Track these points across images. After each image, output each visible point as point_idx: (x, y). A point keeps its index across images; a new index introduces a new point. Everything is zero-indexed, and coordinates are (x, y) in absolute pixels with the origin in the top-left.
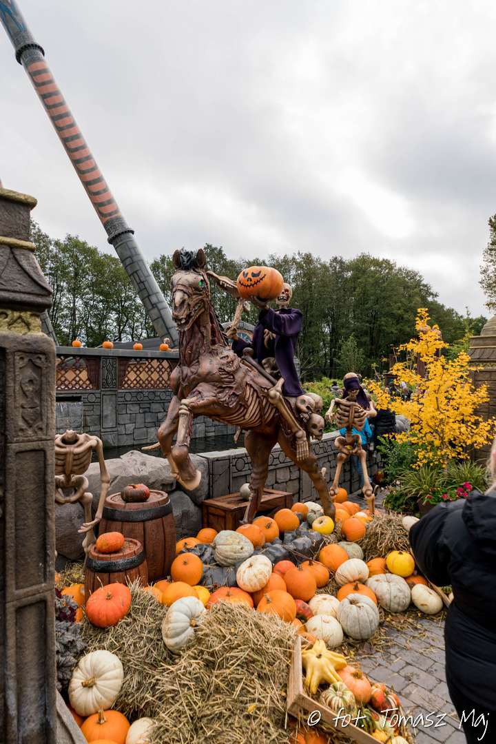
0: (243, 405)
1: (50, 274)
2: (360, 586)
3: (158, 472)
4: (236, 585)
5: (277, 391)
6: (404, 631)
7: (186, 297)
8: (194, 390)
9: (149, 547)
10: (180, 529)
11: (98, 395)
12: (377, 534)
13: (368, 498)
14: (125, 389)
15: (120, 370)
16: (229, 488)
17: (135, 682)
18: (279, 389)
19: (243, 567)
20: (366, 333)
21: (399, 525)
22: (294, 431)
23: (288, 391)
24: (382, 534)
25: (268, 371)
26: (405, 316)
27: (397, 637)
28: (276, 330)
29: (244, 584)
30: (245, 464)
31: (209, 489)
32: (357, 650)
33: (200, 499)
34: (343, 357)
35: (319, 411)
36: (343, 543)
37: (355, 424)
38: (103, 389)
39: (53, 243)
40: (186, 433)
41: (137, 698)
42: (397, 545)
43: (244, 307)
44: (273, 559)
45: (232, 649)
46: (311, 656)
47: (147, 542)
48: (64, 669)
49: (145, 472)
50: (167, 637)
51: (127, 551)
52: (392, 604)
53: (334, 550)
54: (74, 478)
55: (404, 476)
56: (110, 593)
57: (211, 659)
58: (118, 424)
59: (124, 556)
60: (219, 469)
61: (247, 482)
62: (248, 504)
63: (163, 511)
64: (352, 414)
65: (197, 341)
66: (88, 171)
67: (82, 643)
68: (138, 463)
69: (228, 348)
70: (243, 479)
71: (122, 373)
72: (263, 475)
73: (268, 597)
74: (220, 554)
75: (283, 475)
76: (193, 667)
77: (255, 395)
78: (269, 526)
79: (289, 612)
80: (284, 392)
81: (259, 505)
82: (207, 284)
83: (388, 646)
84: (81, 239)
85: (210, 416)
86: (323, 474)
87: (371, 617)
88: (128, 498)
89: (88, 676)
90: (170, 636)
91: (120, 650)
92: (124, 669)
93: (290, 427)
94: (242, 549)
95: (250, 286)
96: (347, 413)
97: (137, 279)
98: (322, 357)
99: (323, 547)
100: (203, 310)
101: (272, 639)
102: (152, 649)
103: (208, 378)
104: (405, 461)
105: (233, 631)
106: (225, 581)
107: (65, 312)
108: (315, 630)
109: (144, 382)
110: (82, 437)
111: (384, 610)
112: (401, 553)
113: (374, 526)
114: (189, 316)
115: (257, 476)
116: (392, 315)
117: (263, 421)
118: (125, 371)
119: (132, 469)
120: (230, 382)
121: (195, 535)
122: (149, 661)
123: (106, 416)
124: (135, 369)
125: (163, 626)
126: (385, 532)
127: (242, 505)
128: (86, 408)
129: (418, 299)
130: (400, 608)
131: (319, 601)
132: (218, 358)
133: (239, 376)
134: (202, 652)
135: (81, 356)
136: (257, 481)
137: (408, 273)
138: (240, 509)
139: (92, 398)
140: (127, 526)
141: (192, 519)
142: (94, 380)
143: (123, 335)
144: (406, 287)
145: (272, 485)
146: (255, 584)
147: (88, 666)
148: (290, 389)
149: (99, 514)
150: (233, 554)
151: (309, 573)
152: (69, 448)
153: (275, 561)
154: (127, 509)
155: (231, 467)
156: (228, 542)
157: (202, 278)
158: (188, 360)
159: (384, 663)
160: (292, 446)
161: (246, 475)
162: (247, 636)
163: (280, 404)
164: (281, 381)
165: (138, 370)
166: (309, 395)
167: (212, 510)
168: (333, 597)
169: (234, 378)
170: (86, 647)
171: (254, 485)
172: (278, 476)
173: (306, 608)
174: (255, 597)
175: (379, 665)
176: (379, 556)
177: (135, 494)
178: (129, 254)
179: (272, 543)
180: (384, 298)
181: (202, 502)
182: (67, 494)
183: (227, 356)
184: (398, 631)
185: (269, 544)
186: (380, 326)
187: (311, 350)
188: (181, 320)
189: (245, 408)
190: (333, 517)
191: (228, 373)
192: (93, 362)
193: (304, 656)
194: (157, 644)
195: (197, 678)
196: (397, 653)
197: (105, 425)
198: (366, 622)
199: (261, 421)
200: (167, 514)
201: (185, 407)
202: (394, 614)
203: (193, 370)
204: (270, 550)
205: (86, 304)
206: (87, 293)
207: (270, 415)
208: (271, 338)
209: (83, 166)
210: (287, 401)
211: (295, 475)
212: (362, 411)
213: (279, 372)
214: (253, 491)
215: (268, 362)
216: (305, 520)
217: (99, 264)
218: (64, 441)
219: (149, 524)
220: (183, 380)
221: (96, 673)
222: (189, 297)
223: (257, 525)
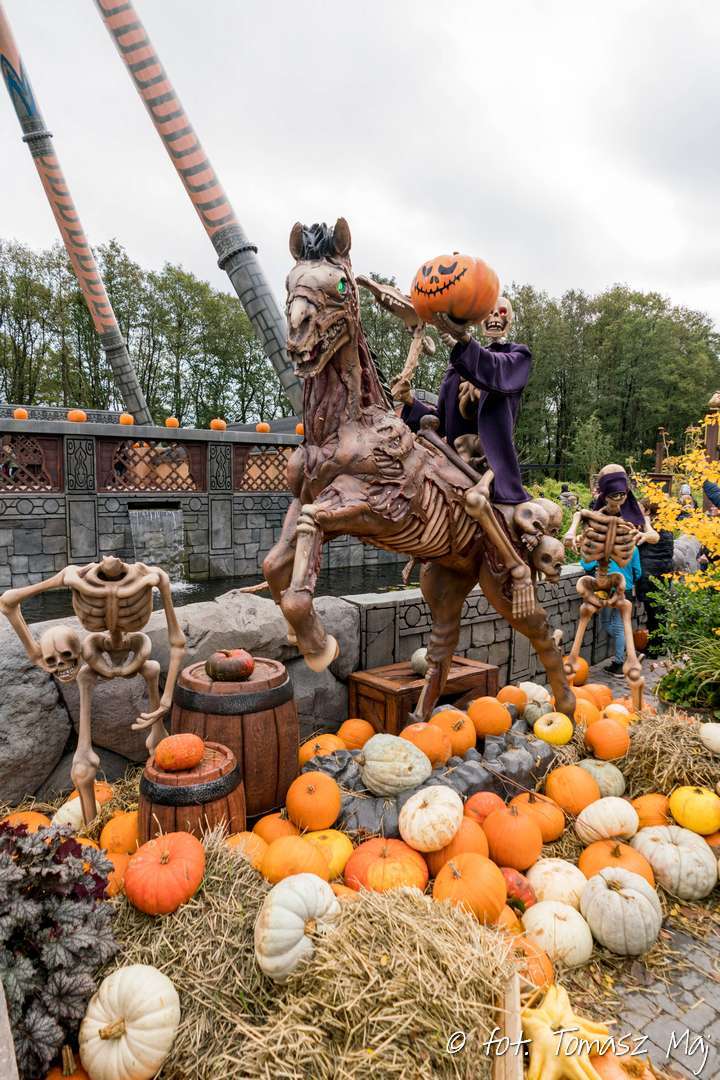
0: (418, 517)
1: (143, 324)
2: (624, 848)
3: (276, 627)
4: (396, 835)
5: (482, 493)
6: (705, 939)
7: (313, 310)
8: (327, 489)
9: (251, 757)
10: (312, 718)
11: (205, 501)
12: (653, 753)
13: (632, 683)
14: (245, 491)
15: (236, 464)
16: (393, 653)
17: (198, 1035)
18: (486, 489)
19: (411, 805)
20: (615, 411)
21: (694, 739)
22: (509, 566)
23: (501, 492)
24: (663, 753)
25: (464, 459)
26: (680, 385)
27: (693, 951)
28: (483, 381)
29: (412, 839)
30: (421, 615)
31: (361, 655)
32: (618, 975)
33: (346, 670)
34: (578, 448)
35: (554, 530)
36: (588, 763)
37: (616, 555)
38: (212, 492)
39: (145, 276)
40: (308, 567)
41: (200, 1066)
42: (690, 775)
43: (423, 344)
44: (464, 787)
45: (381, 1004)
46: (540, 1022)
47: (247, 749)
48: (70, 999)
49: (254, 625)
50: (261, 951)
51: (209, 769)
52: (682, 886)
53: (573, 777)
54: (127, 637)
55: (697, 647)
56: (167, 853)
57: (339, 1024)
58: (234, 543)
59: (201, 779)
60: (377, 622)
61: (423, 646)
62: (423, 683)
63: (277, 697)
64: (611, 537)
65: (334, 398)
66: (186, 153)
67: (112, 944)
68: (244, 610)
69: (392, 412)
70: (418, 641)
71: (240, 467)
72: (451, 640)
73: (455, 867)
74: (372, 776)
75: (482, 635)
76: (300, 1042)
77: (441, 499)
78: (459, 727)
79: (492, 898)
80: (494, 497)
81: (443, 685)
82: (353, 289)
83: (676, 970)
84: (186, 270)
85: (359, 535)
86: (557, 642)
87: (649, 919)
88: (217, 674)
89: (114, 1016)
90: (265, 952)
91: (178, 962)
92: (181, 1002)
93: (502, 559)
94: (410, 769)
95: (434, 293)
96: (601, 536)
97: (263, 324)
98: (543, 449)
99: (553, 767)
100: (346, 339)
101: (462, 983)
102: (234, 968)
103: (353, 466)
104: (699, 621)
105: (384, 962)
106: (378, 826)
107: (166, 381)
108: (540, 932)
109: (272, 482)
110: (132, 568)
111: (666, 894)
112: (698, 791)
113: (648, 738)
114: (318, 349)
115: (441, 641)
116: (658, 383)
117: (454, 547)
118: (243, 464)
119: (234, 620)
120: (395, 475)
121: (334, 731)
122: (227, 993)
123: (217, 532)
124: (259, 462)
125: (257, 925)
126: (670, 749)
127: (415, 684)
128: (188, 519)
129: (704, 356)
130: (697, 894)
131: (546, 873)
132: (374, 430)
133: (411, 464)
134: (320, 1008)
135: (179, 442)
136: (441, 649)
137: (688, 318)
138: (411, 691)
139: (196, 505)
140: (214, 722)
141: (332, 702)
142: (198, 477)
143: (248, 414)
144: (685, 337)
145: (466, 651)
146: (432, 839)
147: (115, 998)
148: (505, 491)
149: (166, 700)
150: (394, 777)
151: (530, 818)
152: (109, 588)
153: (468, 792)
154: (213, 693)
155: (398, 621)
156: (386, 757)
157: (344, 275)
158: (319, 436)
159: (670, 1007)
160: (504, 590)
161: (422, 634)
162: (412, 976)
163: (486, 518)
164: (489, 475)
165: (263, 463)
166: (540, 503)
167: (364, 690)
168: (573, 867)
169: (402, 467)
170: (119, 951)
171: (435, 655)
172: (475, 636)
173: (524, 887)
174: (432, 861)
175: (663, 1012)
176: (655, 791)
177: (228, 667)
178: (250, 284)
179: (464, 757)
180: (647, 356)
181: (349, 676)
182: (118, 660)
183: (390, 427)
184: (695, 938)
185: (457, 759)
186: (638, 401)
187: (527, 438)
188: (302, 355)
189: (421, 523)
190: (570, 714)
191: (391, 458)
192: (196, 448)
193: (527, 1021)
194: (246, 958)
195: (307, 1065)
196: (696, 987)
197: (216, 545)
198: (639, 927)
199: (450, 547)
200: (282, 703)
201: (308, 520)
202: (684, 903)
203: (326, 451)
204: (461, 771)
205: (195, 368)
206: (197, 353)
207: (465, 536)
208: (472, 399)
209: (178, 145)
210: (498, 511)
211: (504, 634)
212: (635, 534)
213: (485, 460)
214: (434, 666)
215: (465, 441)
216: (521, 715)
217: (212, 308)
218: (101, 574)
219: (251, 719)
220: (310, 470)
221: (127, 1013)
222: (318, 311)
223: (436, 724)
